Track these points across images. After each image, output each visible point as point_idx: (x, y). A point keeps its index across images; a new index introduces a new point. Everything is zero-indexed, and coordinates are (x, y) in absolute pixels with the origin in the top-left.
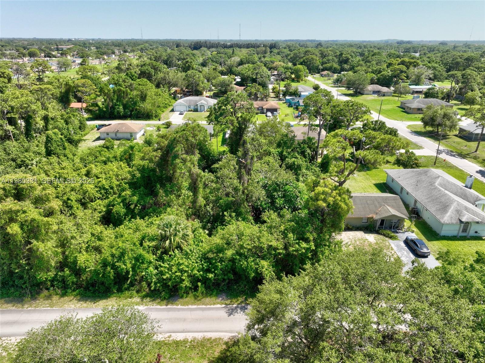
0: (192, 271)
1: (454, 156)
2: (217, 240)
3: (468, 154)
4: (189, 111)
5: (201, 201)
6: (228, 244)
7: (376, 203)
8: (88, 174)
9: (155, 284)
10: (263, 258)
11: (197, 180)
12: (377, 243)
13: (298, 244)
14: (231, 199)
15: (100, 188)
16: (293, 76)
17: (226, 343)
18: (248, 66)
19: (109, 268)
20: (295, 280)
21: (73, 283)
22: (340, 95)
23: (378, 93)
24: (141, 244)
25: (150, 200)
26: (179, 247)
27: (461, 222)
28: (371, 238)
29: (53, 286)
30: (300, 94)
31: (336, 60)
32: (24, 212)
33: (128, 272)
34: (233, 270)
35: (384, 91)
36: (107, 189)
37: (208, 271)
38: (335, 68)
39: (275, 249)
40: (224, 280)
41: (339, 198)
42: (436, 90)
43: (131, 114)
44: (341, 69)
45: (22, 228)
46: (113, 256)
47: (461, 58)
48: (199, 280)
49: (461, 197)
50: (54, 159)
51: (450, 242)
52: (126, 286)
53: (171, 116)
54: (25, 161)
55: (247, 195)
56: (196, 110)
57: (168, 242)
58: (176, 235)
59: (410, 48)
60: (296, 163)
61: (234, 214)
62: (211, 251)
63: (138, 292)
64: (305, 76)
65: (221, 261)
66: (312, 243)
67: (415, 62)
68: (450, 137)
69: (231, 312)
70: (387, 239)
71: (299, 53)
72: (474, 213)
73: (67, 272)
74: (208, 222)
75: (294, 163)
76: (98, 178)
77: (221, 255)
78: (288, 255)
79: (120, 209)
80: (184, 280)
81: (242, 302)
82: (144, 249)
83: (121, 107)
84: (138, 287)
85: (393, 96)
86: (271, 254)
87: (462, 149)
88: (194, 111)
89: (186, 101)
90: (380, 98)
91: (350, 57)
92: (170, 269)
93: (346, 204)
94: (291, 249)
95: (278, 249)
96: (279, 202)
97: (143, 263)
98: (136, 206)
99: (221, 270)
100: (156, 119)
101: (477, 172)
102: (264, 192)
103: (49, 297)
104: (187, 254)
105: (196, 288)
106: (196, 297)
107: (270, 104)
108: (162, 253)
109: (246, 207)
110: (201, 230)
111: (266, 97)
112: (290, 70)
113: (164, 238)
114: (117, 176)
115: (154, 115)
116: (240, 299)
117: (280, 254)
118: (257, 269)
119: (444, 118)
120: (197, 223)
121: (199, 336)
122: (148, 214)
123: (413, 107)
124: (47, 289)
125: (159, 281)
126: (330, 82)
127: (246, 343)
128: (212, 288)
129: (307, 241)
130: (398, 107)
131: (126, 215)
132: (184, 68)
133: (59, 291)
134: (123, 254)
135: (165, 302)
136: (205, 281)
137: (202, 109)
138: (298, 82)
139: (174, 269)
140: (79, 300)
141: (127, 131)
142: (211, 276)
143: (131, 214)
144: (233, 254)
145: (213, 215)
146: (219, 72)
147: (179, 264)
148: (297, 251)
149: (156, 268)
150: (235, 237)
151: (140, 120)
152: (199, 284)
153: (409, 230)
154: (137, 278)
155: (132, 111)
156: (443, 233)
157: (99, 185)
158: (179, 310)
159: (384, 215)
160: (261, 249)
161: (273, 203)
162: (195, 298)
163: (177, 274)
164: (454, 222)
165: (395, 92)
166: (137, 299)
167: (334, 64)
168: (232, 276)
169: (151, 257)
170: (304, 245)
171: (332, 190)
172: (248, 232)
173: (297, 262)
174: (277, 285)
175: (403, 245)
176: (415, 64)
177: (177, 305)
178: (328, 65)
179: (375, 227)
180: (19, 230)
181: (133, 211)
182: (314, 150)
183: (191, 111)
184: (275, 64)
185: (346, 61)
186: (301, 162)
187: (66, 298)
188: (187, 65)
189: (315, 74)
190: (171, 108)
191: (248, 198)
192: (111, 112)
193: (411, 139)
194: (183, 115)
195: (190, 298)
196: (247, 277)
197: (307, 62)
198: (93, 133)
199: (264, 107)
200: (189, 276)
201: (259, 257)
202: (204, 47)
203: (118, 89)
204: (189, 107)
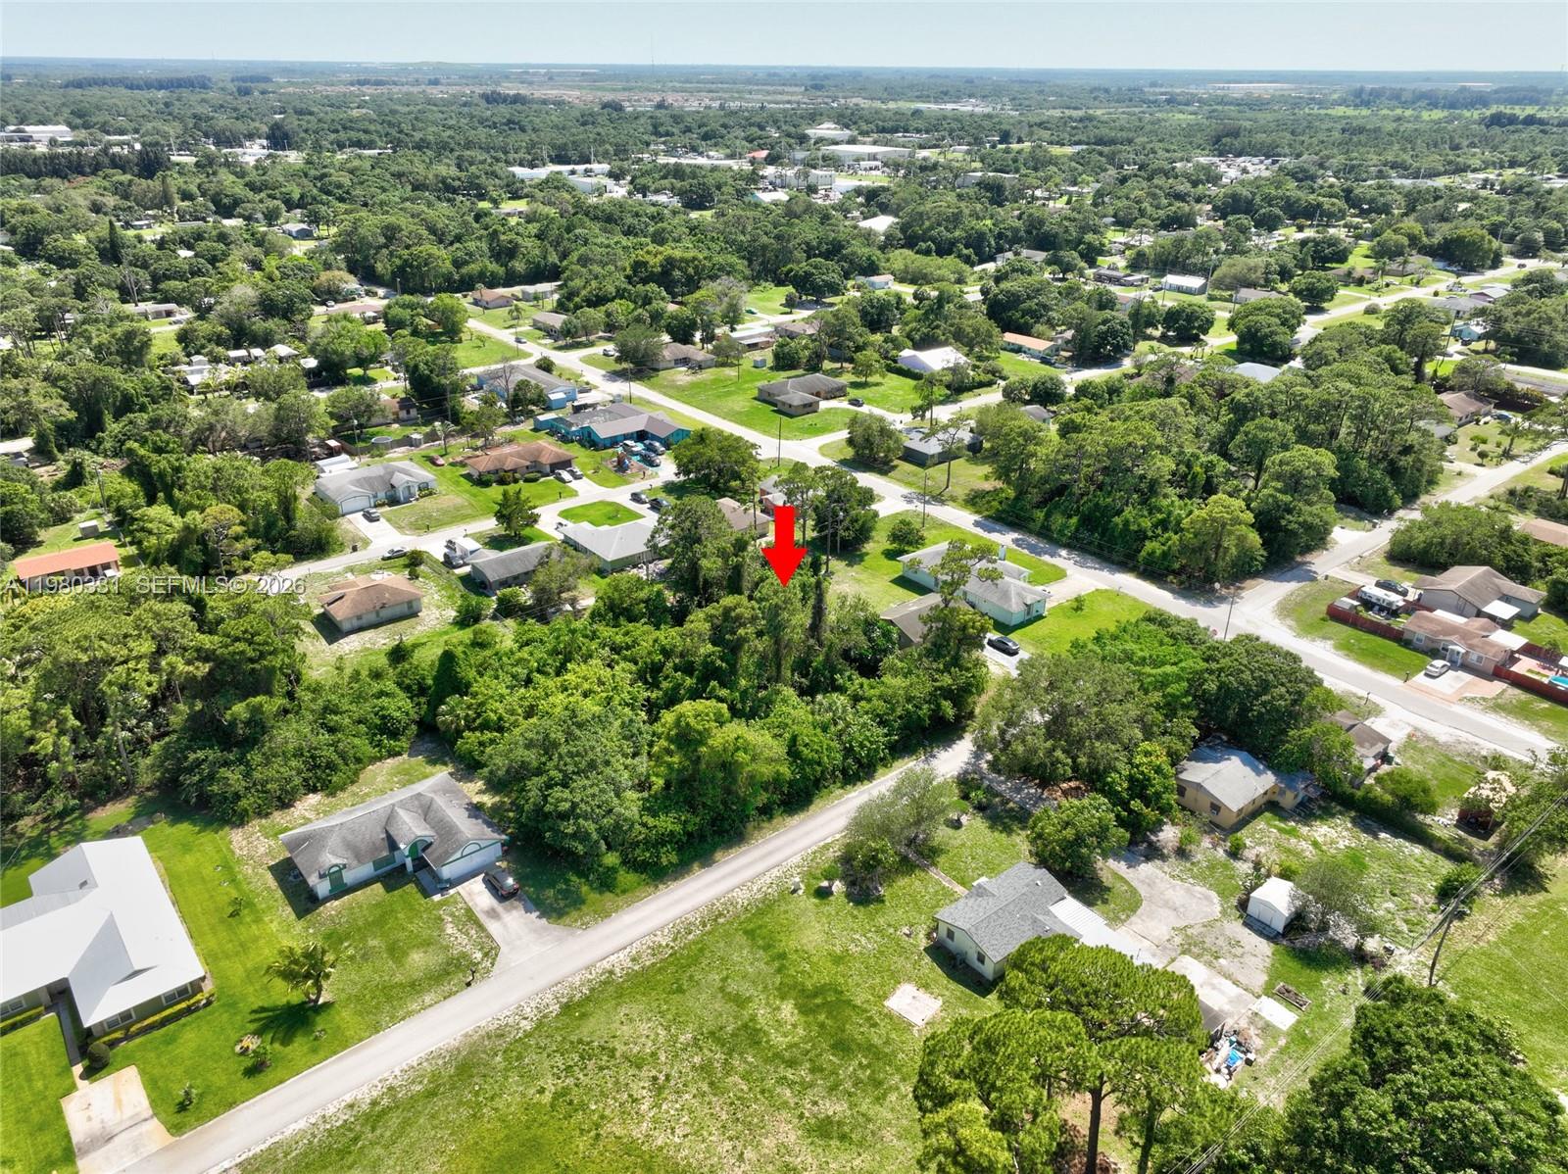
1: (930, 503)
3: (942, 495)
4: (382, 506)
16: (433, 323)
22: (611, 379)
23: (685, 362)
27: (1024, 606)
35: (692, 357)
42: (793, 345)
51: (1025, 629)
53: (359, 530)
55: (830, 649)
56: (395, 501)
68: (895, 463)
72: (1030, 594)
85: (723, 365)
87: (929, 486)
88: (390, 505)
89: (358, 483)
90: (699, 376)
100: (338, 548)
107: (547, 450)
109: (842, 664)
112: (420, 311)
123: (794, 403)
130: (757, 399)
136: (890, 746)
138: (454, 339)
156: (1014, 623)
162: (886, 767)
164: (1018, 608)
175: (992, 649)
176: (695, 262)
183: (385, 504)
194: (383, 520)
197: (419, 265)
199: (540, 461)
204: (375, 496)
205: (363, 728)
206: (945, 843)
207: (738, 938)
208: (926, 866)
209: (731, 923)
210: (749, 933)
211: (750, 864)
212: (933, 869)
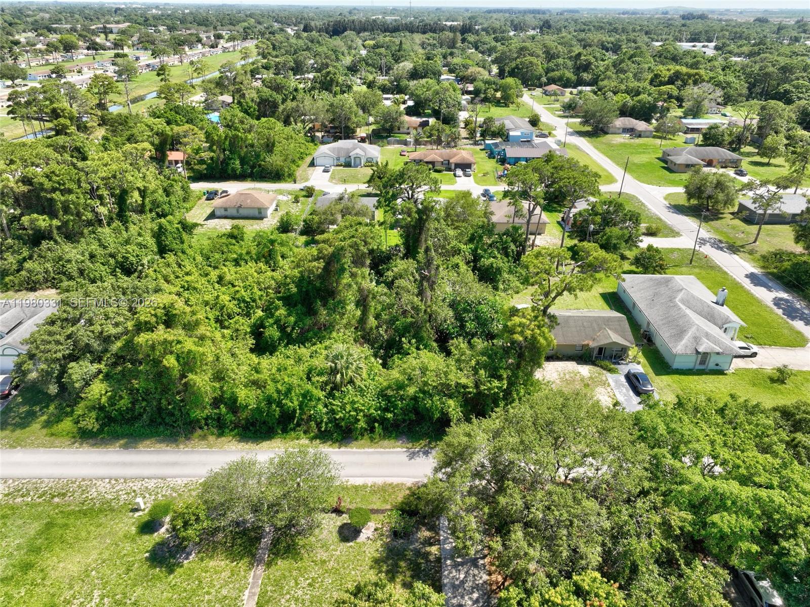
0: (368, 410)
1: (721, 249)
2: (395, 374)
3: (742, 246)
4: (337, 165)
5: (372, 322)
6: (410, 379)
7: (595, 325)
8: (220, 280)
9: (326, 424)
10: (450, 397)
11: (367, 296)
12: (591, 378)
13: (490, 382)
14: (409, 320)
15: (239, 300)
16: (498, 95)
17: (410, 489)
18: (427, 83)
19: (274, 406)
20: (486, 423)
21: (231, 422)
22: (571, 134)
23: (631, 131)
24: (309, 379)
25: (308, 321)
26: (351, 382)
27: (698, 352)
28: (585, 370)
29: (207, 424)
30: (508, 133)
31: (570, 63)
32: (179, 342)
33: (294, 411)
34: (416, 410)
35: (640, 129)
36: (247, 302)
37: (387, 410)
38: (568, 79)
39: (465, 387)
40: (404, 421)
41: (538, 332)
42: (721, 129)
43: (252, 171)
44: (577, 80)
45: (178, 361)
46: (279, 392)
47: (773, 66)
48: (375, 420)
49: (706, 318)
50: (171, 258)
51: (683, 377)
52: (292, 426)
53: (312, 174)
54: (128, 258)
55: (430, 316)
56: (348, 165)
57: (339, 376)
58: (347, 368)
59: (701, 32)
60: (494, 265)
61: (414, 341)
62: (389, 387)
63: (305, 432)
64: (517, 96)
65: (402, 399)
66: (505, 382)
67: (697, 74)
68: (724, 216)
69: (412, 456)
70: (605, 372)
71: (510, 50)
72: (716, 342)
73: (223, 409)
74: (381, 347)
75: (492, 266)
76: (234, 286)
77: (402, 393)
78: (480, 394)
79: (273, 332)
80: (359, 420)
81: (425, 446)
82: (313, 384)
83: (238, 162)
84: (305, 428)
85: (654, 137)
86: (459, 392)
87: (737, 237)
88: (345, 166)
89: (333, 150)
90: (632, 141)
91: (593, 60)
92: (343, 407)
93: (546, 339)
94: (482, 387)
95: (468, 387)
96: (470, 326)
97: (311, 400)
98: (293, 329)
99: (401, 409)
100: (289, 180)
101: (747, 276)
102: (451, 313)
103: (204, 438)
104: (361, 390)
105: (372, 430)
106: (372, 439)
107: (460, 155)
108: (332, 389)
109: (429, 332)
110: (373, 359)
111: (453, 141)
112: (494, 86)
113: (334, 371)
114: (259, 283)
115: (286, 174)
116: (423, 442)
117: (470, 393)
118: (442, 408)
119: (716, 187)
120: (367, 350)
121: (380, 481)
122: (308, 340)
123: (678, 162)
124: (201, 428)
125: (330, 421)
126: (558, 105)
127: (434, 483)
128: (391, 429)
129: (500, 378)
130: (658, 159)
131: (280, 339)
132: (324, 83)
133: (215, 431)
134: (289, 390)
135: (337, 444)
136: (383, 421)
137: (358, 161)
138: (506, 106)
139: (348, 408)
140: (240, 441)
141: (253, 205)
142: (390, 415)
143: (288, 339)
144: (416, 392)
145: (387, 341)
146: (379, 88)
147: (353, 402)
148: (489, 389)
149: (326, 406)
150: (418, 372)
151: (266, 181)
152: (376, 425)
153: (635, 360)
154: (305, 417)
155: (253, 167)
156: (676, 365)
157: (237, 296)
158: (355, 453)
159: (602, 342)
160: (449, 386)
161: (462, 327)
162: (372, 441)
163: (352, 413)
164: (689, 352)
165: (657, 130)
166: (304, 441)
167: (566, 72)
168: (413, 417)
169: (321, 394)
170: (496, 383)
171: (531, 321)
172: (432, 366)
173: (489, 402)
174: (465, 427)
175: (623, 379)
176: (697, 77)
177: (352, 448)
178: (556, 74)
179: (591, 356)
180: (176, 363)
181: (290, 335)
182: (521, 245)
183: (341, 165)
184: (469, 71)
185: (586, 67)
186: (502, 264)
187: (223, 438)
188: (328, 78)
189: (534, 89)
190: (308, 160)
191: (431, 318)
192: (222, 169)
193: (666, 220)
194: (330, 173)
195: (365, 441)
196: (431, 418)
197: (523, 68)
198: (201, 205)
199: (451, 161)
200: (365, 416)
201: (445, 395)
202: (351, 30)
203: (233, 135)
204: (338, 159)
205: (112, 261)
206: (310, 548)
207: (35, 527)
208: (260, 562)
209: (58, 506)
210: (50, 525)
211: (149, 464)
212: (260, 570)
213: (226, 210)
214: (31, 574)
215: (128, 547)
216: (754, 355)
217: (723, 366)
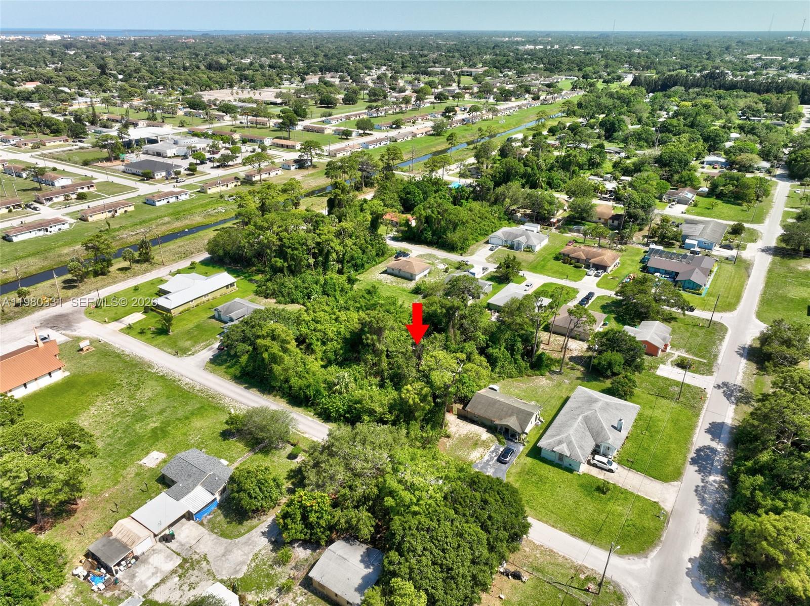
1: (730, 396)
4: (503, 246)
5: (383, 366)
7: (510, 412)
12: (484, 441)
19: (302, 391)
21: (287, 392)
22: (765, 250)
27: (553, 451)
28: (486, 436)
30: (685, 240)
32: (273, 348)
33: (311, 397)
43: (437, 242)
49: (592, 434)
52: (309, 404)
53: (479, 250)
56: (511, 247)
63: (313, 410)
64: (758, 196)
70: (496, 441)
72: (572, 449)
73: (286, 385)
80: (333, 412)
83: (430, 233)
84: (314, 408)
88: (509, 248)
89: (505, 234)
97: (319, 394)
98: (340, 357)
100: (459, 252)
101: (713, 424)
103: (275, 396)
107: (603, 257)
115: (459, 247)
124: (276, 391)
125: (324, 408)
131: (333, 361)
133: (281, 394)
134: (310, 386)
140: (288, 403)
141: (408, 270)
143: (336, 362)
153: (522, 442)
154: (315, 402)
155: (439, 239)
156: (543, 455)
159: (503, 423)
164: (548, 448)
166: (312, 414)
179: (496, 430)
180: (268, 357)
181: (338, 360)
183: (506, 247)
187: (282, 399)
190: (489, 238)
192: (420, 236)
193: (720, 359)
198: (389, 261)
199: (592, 260)
200: (336, 411)
204: (506, 241)
206: (274, 455)
207: (198, 405)
208: (254, 451)
209: (209, 401)
210: (202, 407)
211: (248, 399)
212: (251, 454)
213: (393, 269)
214: (187, 421)
215: (218, 426)
216: (611, 471)
217: (574, 467)
